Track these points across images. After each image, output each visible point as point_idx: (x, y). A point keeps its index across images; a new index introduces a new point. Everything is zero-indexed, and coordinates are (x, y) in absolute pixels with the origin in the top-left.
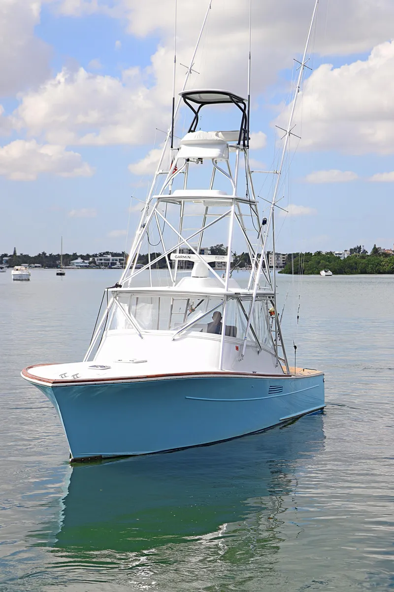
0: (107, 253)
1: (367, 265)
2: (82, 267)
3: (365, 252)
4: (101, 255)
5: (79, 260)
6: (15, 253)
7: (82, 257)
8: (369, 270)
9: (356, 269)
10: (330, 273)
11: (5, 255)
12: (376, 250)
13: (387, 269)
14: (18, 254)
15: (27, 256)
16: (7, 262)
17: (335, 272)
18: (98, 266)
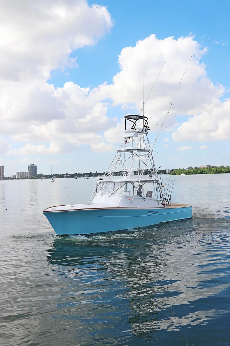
0: (121, 171)
1: (193, 172)
2: (115, 176)
3: (193, 168)
4: (120, 172)
5: (114, 174)
6: (96, 173)
7: (115, 173)
8: (194, 173)
9: (190, 173)
10: (185, 174)
11: (94, 173)
12: (196, 168)
13: (199, 172)
14: (97, 173)
15: (100, 173)
16: (94, 175)
17: (186, 174)
18: (119, 175)
